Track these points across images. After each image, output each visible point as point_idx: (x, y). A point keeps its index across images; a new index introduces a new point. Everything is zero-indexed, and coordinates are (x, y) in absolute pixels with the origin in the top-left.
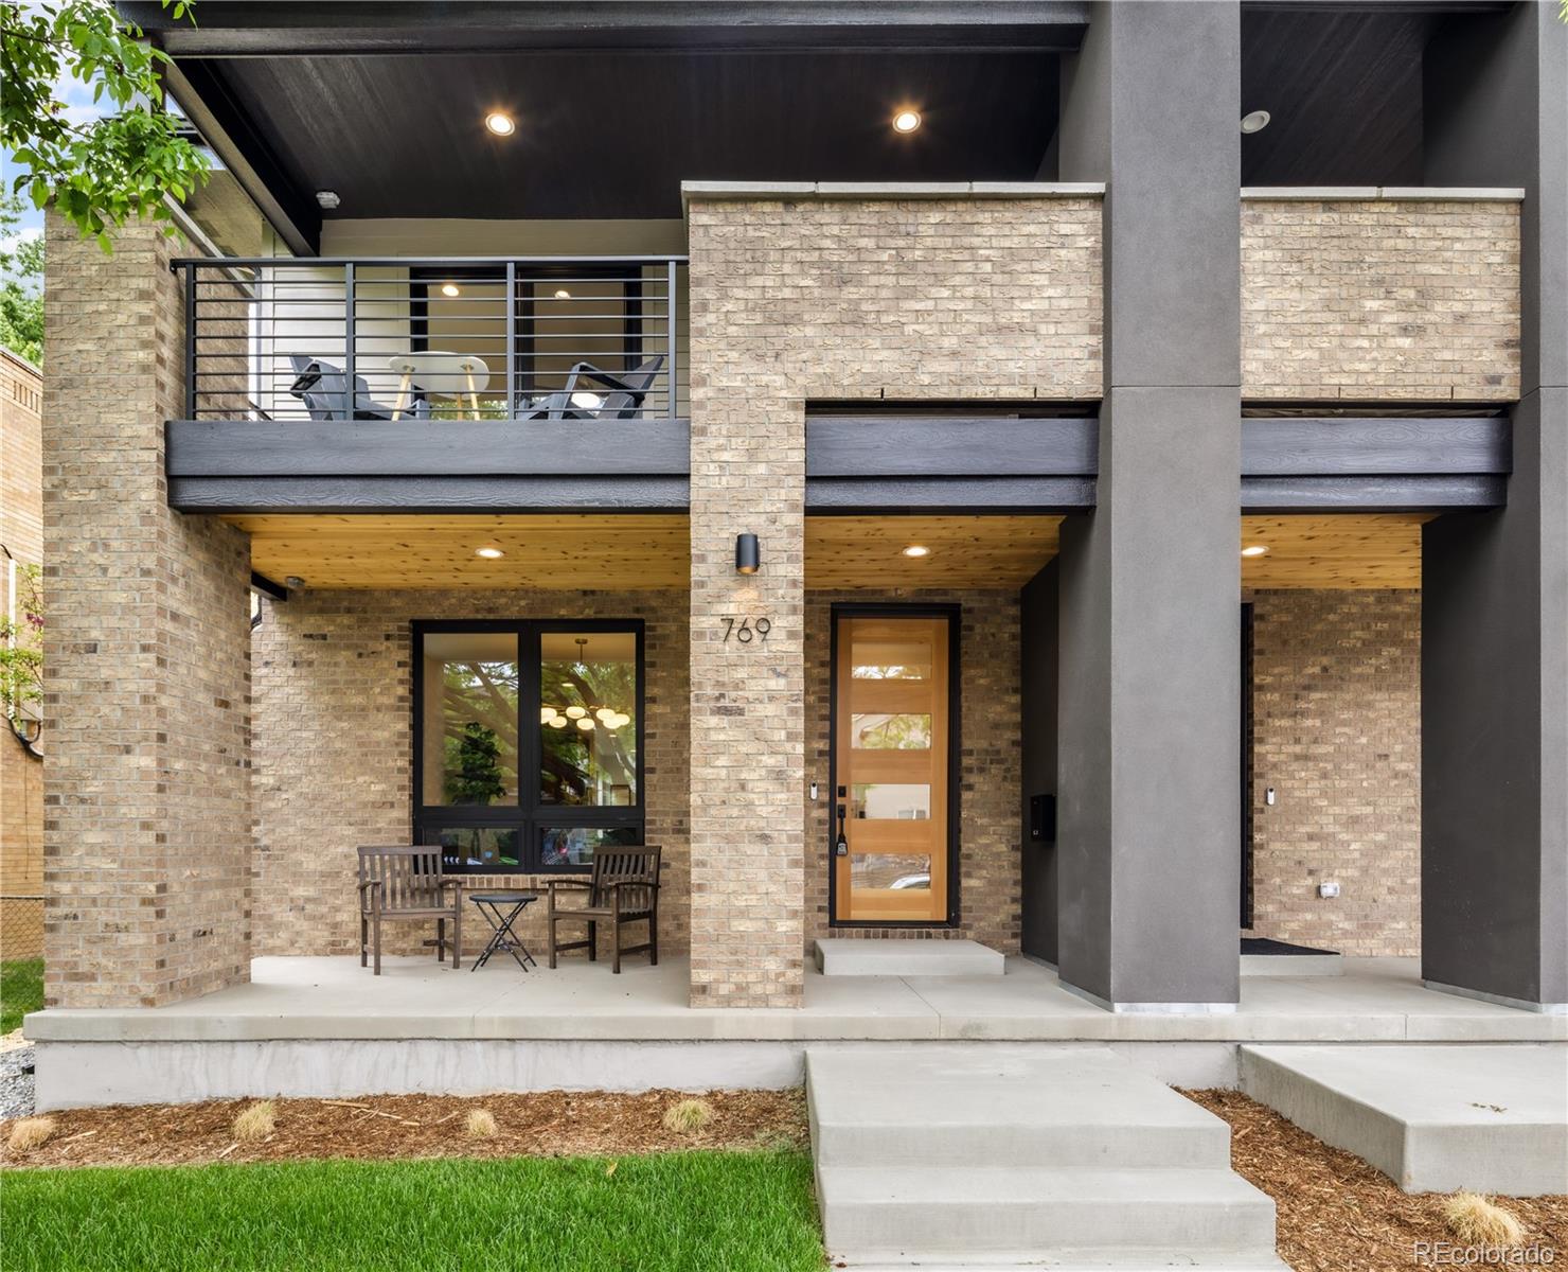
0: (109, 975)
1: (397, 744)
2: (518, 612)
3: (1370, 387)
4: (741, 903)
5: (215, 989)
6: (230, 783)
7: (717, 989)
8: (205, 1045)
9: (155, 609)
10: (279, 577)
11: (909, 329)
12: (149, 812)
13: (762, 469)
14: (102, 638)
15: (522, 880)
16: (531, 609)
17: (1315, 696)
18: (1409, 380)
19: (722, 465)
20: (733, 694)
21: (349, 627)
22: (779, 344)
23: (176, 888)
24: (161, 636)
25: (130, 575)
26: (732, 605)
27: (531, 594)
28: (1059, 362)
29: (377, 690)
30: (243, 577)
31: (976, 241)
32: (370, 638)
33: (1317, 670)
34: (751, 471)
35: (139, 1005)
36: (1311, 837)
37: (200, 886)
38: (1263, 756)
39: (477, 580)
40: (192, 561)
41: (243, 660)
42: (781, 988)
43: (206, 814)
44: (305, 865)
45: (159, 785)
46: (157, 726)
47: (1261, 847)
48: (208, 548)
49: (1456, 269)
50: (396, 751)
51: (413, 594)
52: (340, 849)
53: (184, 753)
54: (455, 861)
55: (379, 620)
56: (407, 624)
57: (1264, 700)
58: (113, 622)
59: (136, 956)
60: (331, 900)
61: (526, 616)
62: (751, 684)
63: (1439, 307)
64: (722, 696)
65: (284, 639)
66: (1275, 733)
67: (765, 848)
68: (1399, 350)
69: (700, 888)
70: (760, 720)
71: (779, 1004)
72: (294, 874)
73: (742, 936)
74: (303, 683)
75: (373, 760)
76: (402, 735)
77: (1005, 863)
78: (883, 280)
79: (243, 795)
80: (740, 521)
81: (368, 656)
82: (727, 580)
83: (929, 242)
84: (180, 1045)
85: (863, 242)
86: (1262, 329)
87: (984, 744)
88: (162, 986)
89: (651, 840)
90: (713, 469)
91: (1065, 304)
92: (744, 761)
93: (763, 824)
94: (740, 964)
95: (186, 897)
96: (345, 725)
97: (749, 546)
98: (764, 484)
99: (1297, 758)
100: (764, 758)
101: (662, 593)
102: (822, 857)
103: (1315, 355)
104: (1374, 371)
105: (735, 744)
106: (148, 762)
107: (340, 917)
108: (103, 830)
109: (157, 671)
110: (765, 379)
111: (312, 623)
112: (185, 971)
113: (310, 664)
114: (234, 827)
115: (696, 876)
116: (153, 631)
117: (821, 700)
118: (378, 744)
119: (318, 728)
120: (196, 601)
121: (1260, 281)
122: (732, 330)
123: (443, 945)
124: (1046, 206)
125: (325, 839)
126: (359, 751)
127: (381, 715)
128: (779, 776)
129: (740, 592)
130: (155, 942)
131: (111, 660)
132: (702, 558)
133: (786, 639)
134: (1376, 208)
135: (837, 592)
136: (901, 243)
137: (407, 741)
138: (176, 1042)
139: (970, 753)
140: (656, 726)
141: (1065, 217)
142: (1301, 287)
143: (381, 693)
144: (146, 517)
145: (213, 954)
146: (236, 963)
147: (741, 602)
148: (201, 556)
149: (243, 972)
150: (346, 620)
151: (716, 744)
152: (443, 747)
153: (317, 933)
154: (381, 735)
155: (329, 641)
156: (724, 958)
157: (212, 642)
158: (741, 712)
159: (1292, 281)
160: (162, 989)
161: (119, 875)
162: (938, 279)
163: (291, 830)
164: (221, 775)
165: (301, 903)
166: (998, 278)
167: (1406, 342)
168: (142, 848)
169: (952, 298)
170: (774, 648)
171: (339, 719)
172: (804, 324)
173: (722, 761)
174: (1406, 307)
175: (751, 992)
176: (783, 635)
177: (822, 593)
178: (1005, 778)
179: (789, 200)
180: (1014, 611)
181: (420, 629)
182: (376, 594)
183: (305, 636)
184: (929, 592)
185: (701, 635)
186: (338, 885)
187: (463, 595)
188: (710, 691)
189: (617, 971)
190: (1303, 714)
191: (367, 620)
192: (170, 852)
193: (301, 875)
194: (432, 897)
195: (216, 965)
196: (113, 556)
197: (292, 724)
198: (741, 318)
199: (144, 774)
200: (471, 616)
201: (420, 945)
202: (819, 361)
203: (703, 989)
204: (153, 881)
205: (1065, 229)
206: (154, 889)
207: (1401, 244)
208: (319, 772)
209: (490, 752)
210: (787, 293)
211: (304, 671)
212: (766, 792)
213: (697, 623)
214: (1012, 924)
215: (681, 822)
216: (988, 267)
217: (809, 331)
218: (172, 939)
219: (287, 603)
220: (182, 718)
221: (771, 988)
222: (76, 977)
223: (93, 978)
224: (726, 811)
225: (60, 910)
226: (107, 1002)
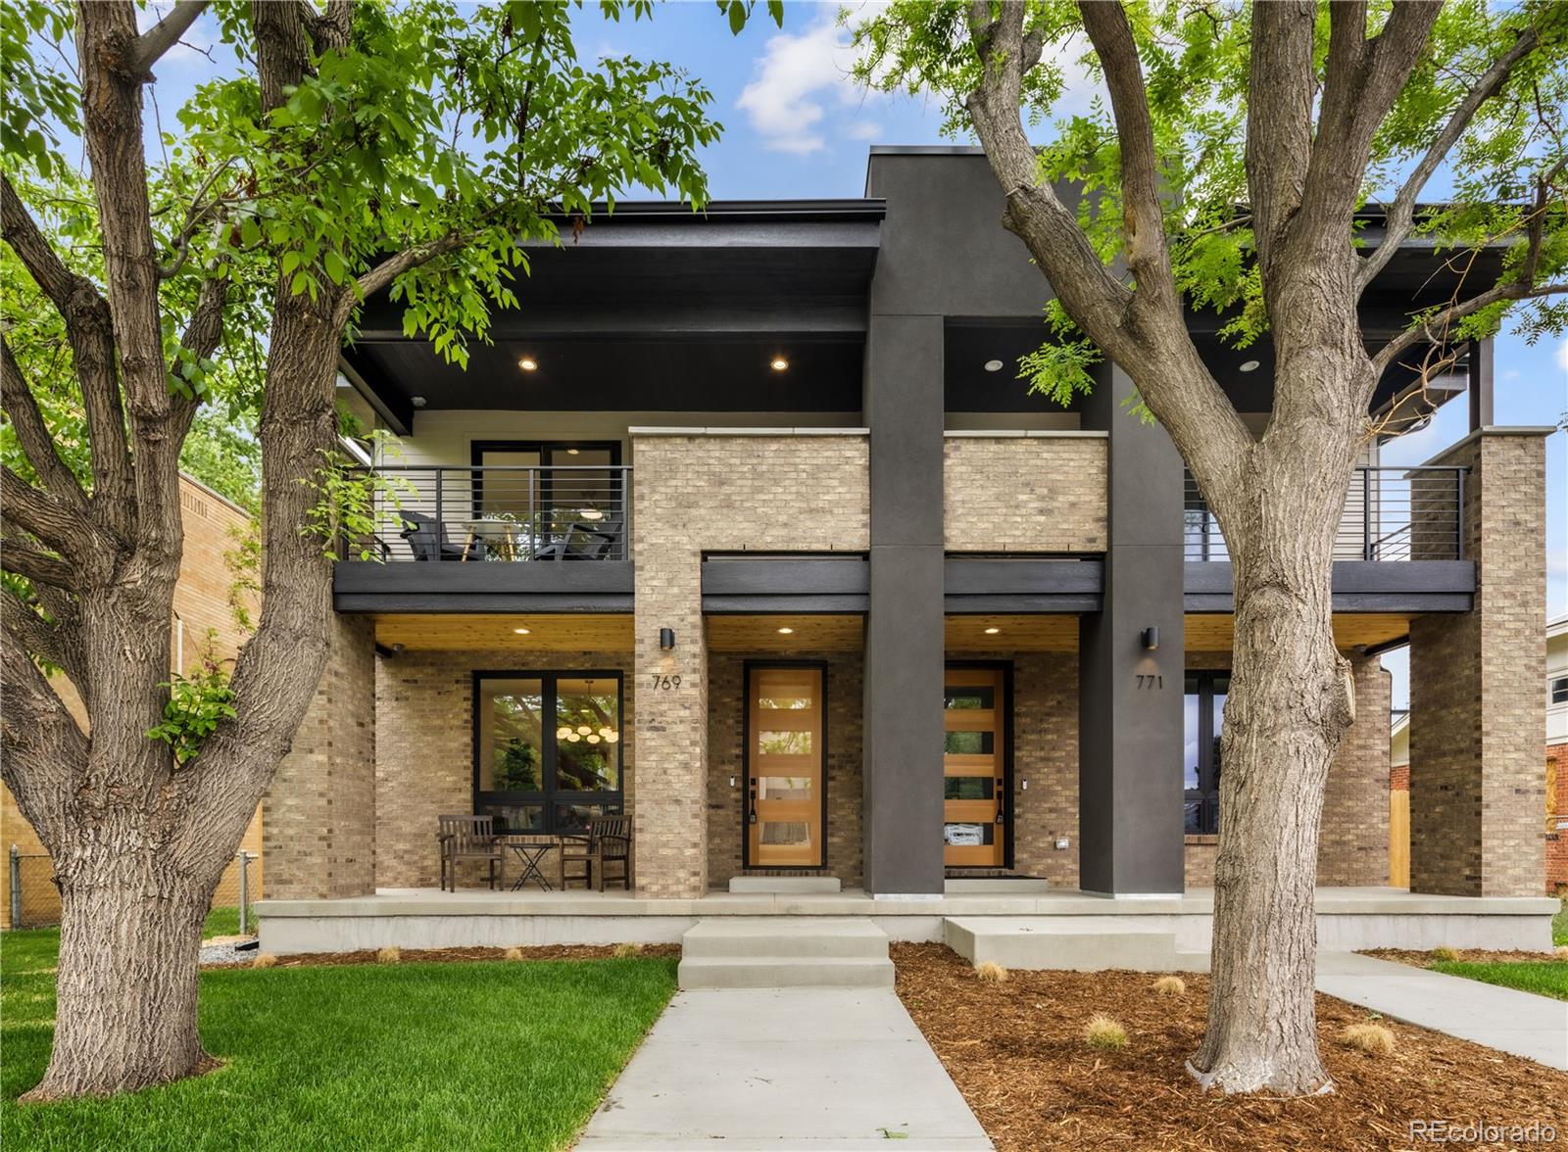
0: (301, 881)
1: (463, 751)
2: (542, 666)
3: (1022, 544)
4: (664, 838)
6: (364, 772)
7: (651, 889)
10: (388, 644)
11: (759, 510)
12: (323, 787)
13: (676, 590)
15: (545, 839)
16: (550, 664)
17: (1054, 719)
18: (1043, 540)
19: (653, 588)
20: (660, 720)
21: (432, 675)
22: (685, 518)
23: (337, 832)
24: (330, 685)
26: (659, 668)
27: (550, 654)
28: (845, 530)
29: (450, 716)
30: (371, 648)
31: (798, 460)
32: (445, 682)
33: (1054, 703)
34: (669, 592)
35: (318, 898)
36: (1051, 810)
37: (350, 833)
38: (1021, 758)
39: (515, 645)
41: (371, 698)
42: (687, 888)
43: (352, 790)
44: (403, 830)
45: (329, 772)
46: (328, 738)
47: (1019, 816)
48: (354, 632)
49: (1071, 477)
50: (463, 755)
51: (474, 654)
52: (427, 819)
53: (341, 754)
54: (501, 828)
55: (451, 671)
56: (469, 673)
57: (1021, 722)
59: (316, 870)
60: (420, 852)
61: (547, 668)
62: (670, 713)
63: (1061, 498)
64: (653, 720)
65: (390, 682)
66: (1028, 744)
67: (678, 808)
68: (1039, 523)
69: (641, 830)
70: (675, 734)
71: (687, 897)
72: (397, 835)
73: (665, 857)
74: (401, 711)
75: (448, 761)
76: (467, 745)
78: (745, 482)
79: (371, 781)
80: (663, 620)
81: (445, 694)
82: (657, 653)
83: (770, 461)
85: (733, 461)
86: (960, 511)
87: (842, 751)
88: (331, 888)
89: (628, 812)
90: (648, 590)
91: (848, 496)
92: (665, 758)
93: (676, 794)
94: (664, 874)
95: (343, 838)
96: (429, 739)
97: (667, 636)
98: (677, 599)
99: (1042, 759)
100: (677, 756)
101: (623, 658)
102: (738, 823)
103: (991, 526)
104: (1024, 535)
105: (661, 748)
106: (322, 758)
107: (427, 863)
108: (296, 797)
109: (328, 706)
110: (677, 539)
111: (408, 672)
112: (341, 881)
113: (407, 699)
115: (638, 823)
116: (325, 683)
117: (738, 722)
118: (451, 751)
119: (412, 741)
121: (959, 484)
122: (658, 510)
123: (493, 880)
124: (838, 440)
125: (416, 813)
126: (439, 756)
127: (452, 733)
128: (686, 766)
129: (663, 661)
130: (326, 862)
132: (642, 641)
133: (692, 687)
134: (1025, 442)
135: (748, 653)
136: (755, 461)
137: (470, 749)
138: (341, 917)
139: (833, 756)
140: (626, 739)
141: (848, 447)
142: (982, 487)
143: (452, 718)
145: (356, 874)
146: (368, 882)
147: (663, 666)
149: (372, 888)
150: (430, 670)
151: (650, 748)
152: (493, 756)
153: (412, 874)
154: (453, 745)
155: (419, 684)
156: (655, 871)
158: (664, 729)
159: (978, 484)
160: (331, 890)
161: (306, 823)
162: (776, 482)
163: (395, 806)
164: (360, 768)
165: (401, 854)
166: (810, 482)
167: (1042, 519)
168: (319, 808)
169: (784, 493)
170: (683, 693)
171: (425, 734)
172: (700, 507)
173: (654, 758)
174: (1042, 498)
175: (670, 890)
176: (688, 685)
177: (737, 653)
179: (691, 437)
181: (478, 676)
182: (450, 654)
183: (403, 681)
184: (807, 653)
185: (641, 685)
186: (426, 842)
187: (506, 654)
188: (646, 717)
189: (601, 891)
190: (1046, 731)
191: (443, 671)
192: (335, 811)
193: (401, 836)
194: (486, 849)
195: (357, 881)
197: (395, 738)
198: (664, 504)
199: (320, 764)
200: (511, 668)
202: (708, 528)
203: (643, 888)
204: (325, 827)
205: (848, 454)
206: (326, 832)
207: (1039, 462)
208: (413, 769)
209: (528, 760)
210: (690, 490)
211: (403, 703)
212: (679, 776)
213: (639, 678)
216: (804, 475)
217: (702, 511)
218: (335, 862)
219: (392, 660)
220: (340, 733)
221: (681, 888)
222: (281, 882)
223: (291, 882)
224: (655, 787)
225: (272, 844)
226: (299, 896)
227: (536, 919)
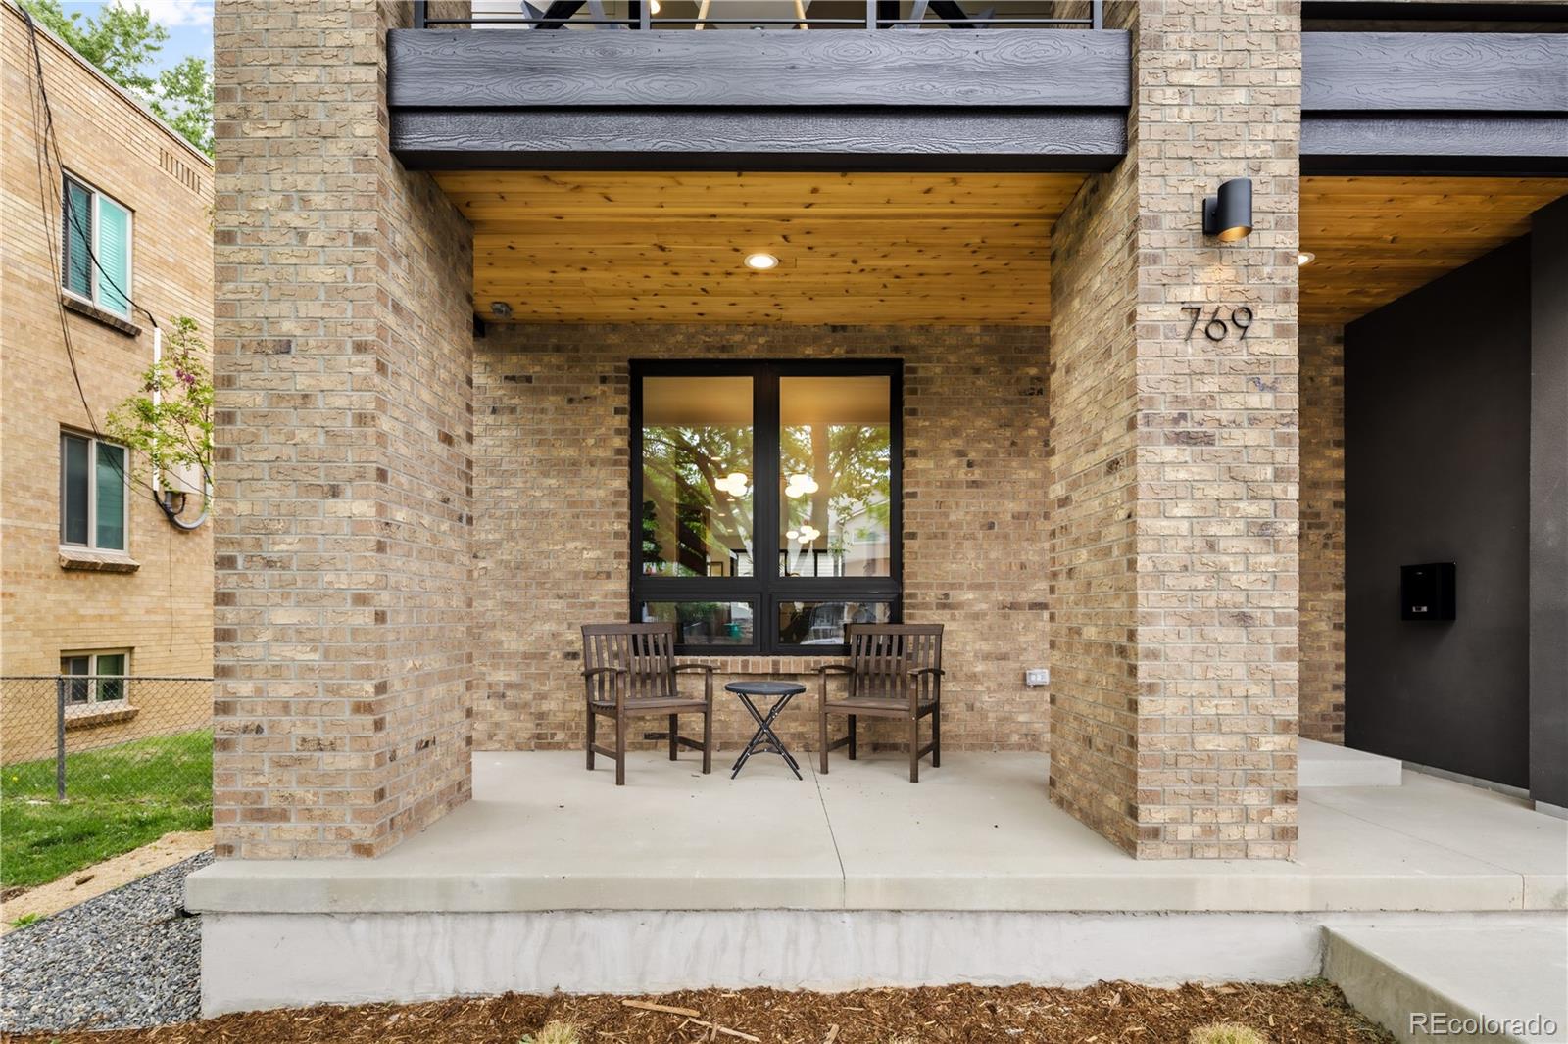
0: (307, 813)
1: (614, 504)
2: (757, 350)
4: (1209, 710)
5: (437, 816)
6: (452, 543)
7: (1176, 833)
8: (449, 919)
9: (374, 292)
12: (362, 580)
13: (1240, 96)
14: (298, 332)
15: (762, 664)
16: (771, 346)
19: (1184, 90)
20: (1198, 415)
21: (558, 368)
23: (396, 686)
24: (381, 331)
25: (339, 242)
26: (1197, 288)
27: (771, 330)
29: (591, 441)
32: (582, 380)
34: (1225, 99)
35: (350, 854)
37: (424, 680)
40: (415, 237)
41: (465, 385)
42: (1266, 832)
43: (429, 584)
44: (505, 646)
45: (379, 542)
46: (375, 458)
50: (612, 512)
51: (635, 328)
52: (547, 627)
53: (407, 500)
55: (593, 359)
56: (626, 364)
58: (315, 310)
59: (346, 785)
60: (535, 685)
61: (765, 355)
62: (1224, 400)
64: (1183, 417)
67: (1242, 632)
69: (1151, 689)
70: (1237, 452)
71: (1265, 855)
72: (493, 656)
73: (1211, 757)
74: (504, 432)
75: (586, 523)
76: (619, 493)
77: (1326, 644)
79: (466, 560)
80: (1209, 169)
81: (580, 401)
82: (1191, 253)
84: (414, 917)
88: (381, 826)
89: (911, 616)
90: (1171, 96)
92: (1214, 510)
93: (1240, 598)
94: (1207, 797)
95: (408, 697)
96: (552, 482)
97: (1241, 198)
98: (1243, 118)
100: (1241, 505)
101: (924, 329)
105: (1199, 485)
106: (364, 509)
107: (545, 706)
108: (298, 604)
109: (377, 379)
111: (514, 363)
112: (407, 801)
113: (512, 410)
114: (457, 602)
116: (371, 323)
118: (592, 504)
119: (521, 485)
120: (421, 294)
125: (529, 616)
126: (569, 513)
127: (594, 471)
128: (1263, 530)
129: (1208, 270)
130: (373, 764)
131: (311, 364)
132: (1155, 223)
133: (1274, 337)
137: (626, 501)
138: (408, 913)
140: (917, 483)
143: (595, 445)
144: (361, 160)
145: (436, 771)
146: (458, 778)
147: (1211, 284)
148: (424, 235)
149: (465, 788)
150: (554, 359)
151: (1174, 484)
153: (519, 724)
154: (596, 493)
155: (535, 383)
156: (1185, 789)
157: (436, 354)
158: (1208, 440)
160: (381, 832)
161: (322, 670)
163: (490, 604)
164: (444, 532)
165: (501, 689)
168: (354, 631)
170: (1256, 349)
171: (546, 475)
173: (1183, 509)
175: (1223, 836)
176: (1268, 331)
178: (1325, 545)
180: (1337, 351)
181: (640, 370)
182: (591, 330)
183: (506, 378)
185: (1153, 331)
186: (545, 668)
187: (692, 330)
188: (1166, 410)
189: (915, 779)
191: (579, 360)
192: (391, 636)
193: (501, 656)
194: (654, 685)
195: (439, 785)
196: (315, 216)
199: (358, 525)
200: (701, 355)
201: (641, 739)
203: (1155, 833)
204: (369, 678)
206: (372, 690)
208: (523, 535)
211: (505, 419)
212: (1246, 554)
213: (1147, 313)
214: (1333, 714)
215: (946, 596)
218: (393, 758)
219: (485, 340)
220: (404, 451)
221: (1251, 831)
222: (259, 814)
223: (284, 816)
224: (1187, 581)
225: (237, 720)
226: (304, 850)
227: (902, 919)
